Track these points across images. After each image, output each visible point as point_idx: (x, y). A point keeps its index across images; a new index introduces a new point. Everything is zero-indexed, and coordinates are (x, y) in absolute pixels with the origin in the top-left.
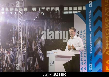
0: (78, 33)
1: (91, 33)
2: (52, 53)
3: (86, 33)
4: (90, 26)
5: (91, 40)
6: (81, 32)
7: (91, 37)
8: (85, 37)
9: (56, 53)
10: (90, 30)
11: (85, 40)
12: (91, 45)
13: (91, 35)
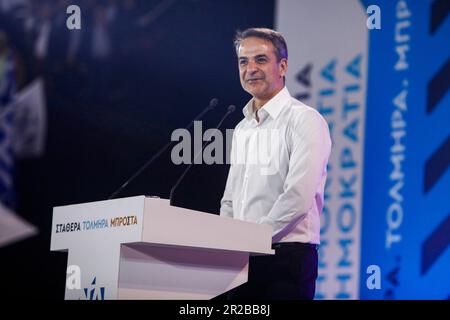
0: (303, 78)
1: (406, 83)
2: (97, 224)
3: (363, 82)
4: (404, 31)
5: (403, 141)
6: (328, 74)
7: (405, 116)
8: (352, 115)
9: (128, 220)
10: (401, 65)
11: (354, 137)
12: (396, 182)
13: (400, 101)
